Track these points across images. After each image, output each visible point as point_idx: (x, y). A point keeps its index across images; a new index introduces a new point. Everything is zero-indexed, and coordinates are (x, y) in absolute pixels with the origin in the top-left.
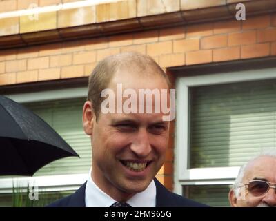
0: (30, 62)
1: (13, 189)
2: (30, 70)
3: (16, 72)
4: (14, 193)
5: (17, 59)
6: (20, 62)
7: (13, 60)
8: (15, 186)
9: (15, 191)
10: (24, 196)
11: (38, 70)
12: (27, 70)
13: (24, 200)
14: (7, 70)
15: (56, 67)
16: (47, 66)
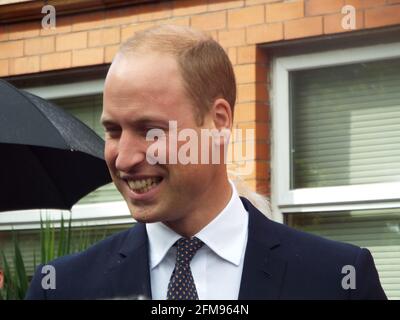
0: (60, 40)
1: (42, 222)
2: (60, 52)
3: (41, 55)
4: (43, 229)
5: (40, 36)
6: (45, 40)
7: (35, 38)
8: (44, 219)
9: (45, 226)
10: (56, 233)
11: (71, 51)
12: (55, 52)
13: (56, 239)
14: (27, 52)
15: (97, 47)
16: (85, 46)
